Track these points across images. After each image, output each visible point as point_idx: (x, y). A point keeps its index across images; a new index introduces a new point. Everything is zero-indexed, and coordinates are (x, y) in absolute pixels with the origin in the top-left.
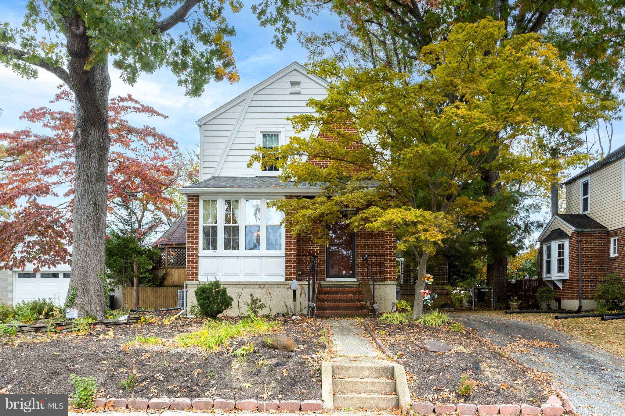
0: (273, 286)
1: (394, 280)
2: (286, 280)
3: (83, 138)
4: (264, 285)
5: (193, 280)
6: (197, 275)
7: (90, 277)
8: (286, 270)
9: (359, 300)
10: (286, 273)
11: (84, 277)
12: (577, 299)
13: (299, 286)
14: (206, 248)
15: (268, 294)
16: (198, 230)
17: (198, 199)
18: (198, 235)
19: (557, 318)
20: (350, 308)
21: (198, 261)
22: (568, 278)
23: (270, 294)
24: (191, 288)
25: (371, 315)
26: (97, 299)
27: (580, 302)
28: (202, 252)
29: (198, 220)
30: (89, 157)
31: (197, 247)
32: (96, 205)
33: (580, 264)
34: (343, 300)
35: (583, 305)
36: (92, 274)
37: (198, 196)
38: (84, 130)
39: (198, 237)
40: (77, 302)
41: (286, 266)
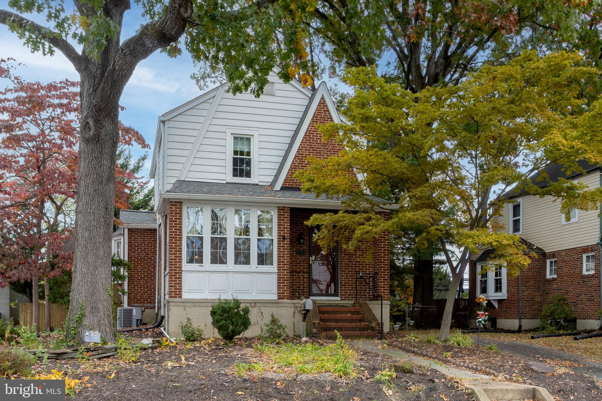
0: (264, 305)
1: (388, 300)
2: (279, 299)
3: (96, 130)
4: (255, 303)
5: (176, 297)
6: (181, 292)
7: (99, 293)
8: (279, 288)
9: (361, 321)
10: (278, 290)
11: (93, 294)
12: (516, 319)
13: (292, 305)
14: (191, 261)
15: (260, 314)
16: (181, 240)
17: (181, 205)
18: (181, 246)
19: (532, 338)
20: (354, 329)
21: (181, 276)
22: (506, 298)
23: (262, 313)
24: (173, 306)
25: (378, 336)
26: (106, 319)
27: (520, 322)
28: (186, 266)
29: (181, 230)
30: (101, 153)
31: (181, 259)
32: (107, 209)
33: (520, 284)
34: (344, 321)
35: (522, 325)
36: (101, 290)
37: (181, 202)
38: (97, 121)
39: (181, 249)
40: (84, 323)
41: (278, 283)
